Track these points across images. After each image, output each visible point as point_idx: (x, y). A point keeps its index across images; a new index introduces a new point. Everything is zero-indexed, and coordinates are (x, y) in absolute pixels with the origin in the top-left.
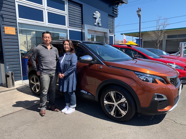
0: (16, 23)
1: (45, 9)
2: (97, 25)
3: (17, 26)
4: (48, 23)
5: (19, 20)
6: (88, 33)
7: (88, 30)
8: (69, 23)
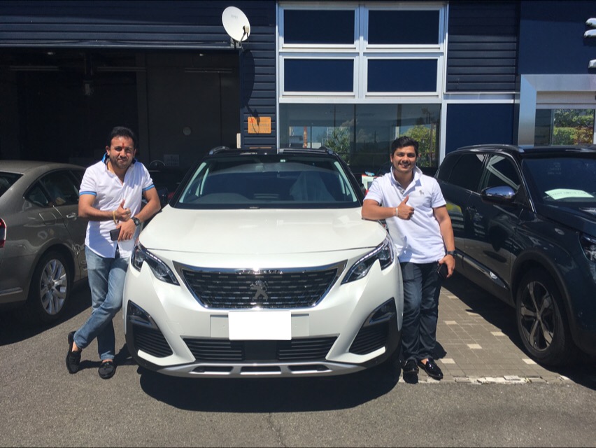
0: (275, 105)
1: (361, 54)
3: (275, 113)
5: (285, 97)
6: (537, 104)
7: (539, 93)
8: (448, 82)
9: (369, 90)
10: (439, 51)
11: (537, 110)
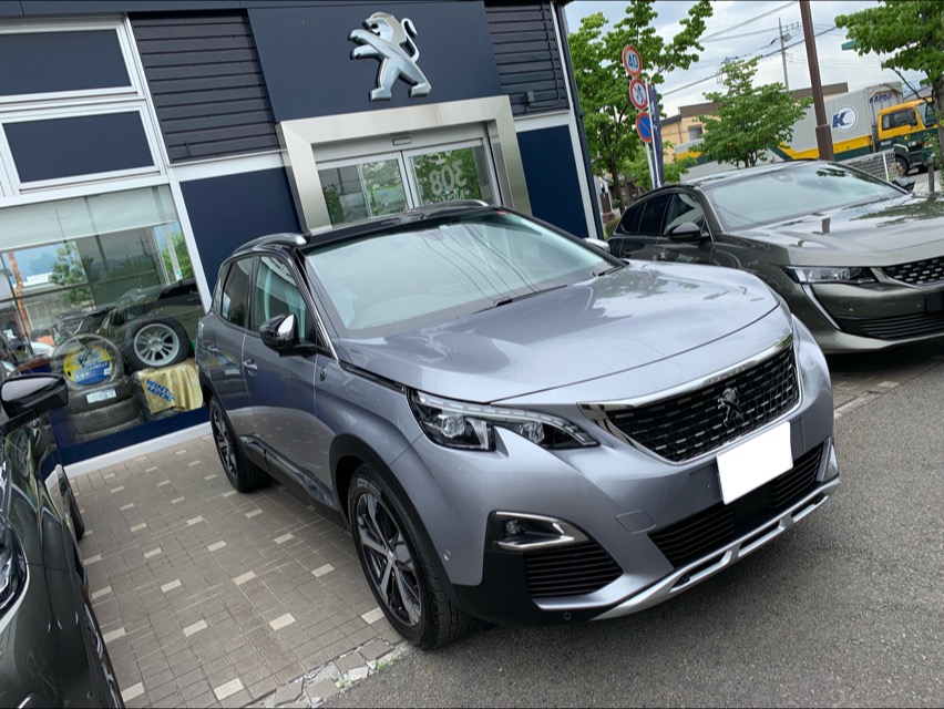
2: (390, 95)
4: (22, 180)
6: (317, 163)
7: (316, 147)
8: (169, 147)
9: (23, 180)
10: (136, 96)
11: (319, 172)
